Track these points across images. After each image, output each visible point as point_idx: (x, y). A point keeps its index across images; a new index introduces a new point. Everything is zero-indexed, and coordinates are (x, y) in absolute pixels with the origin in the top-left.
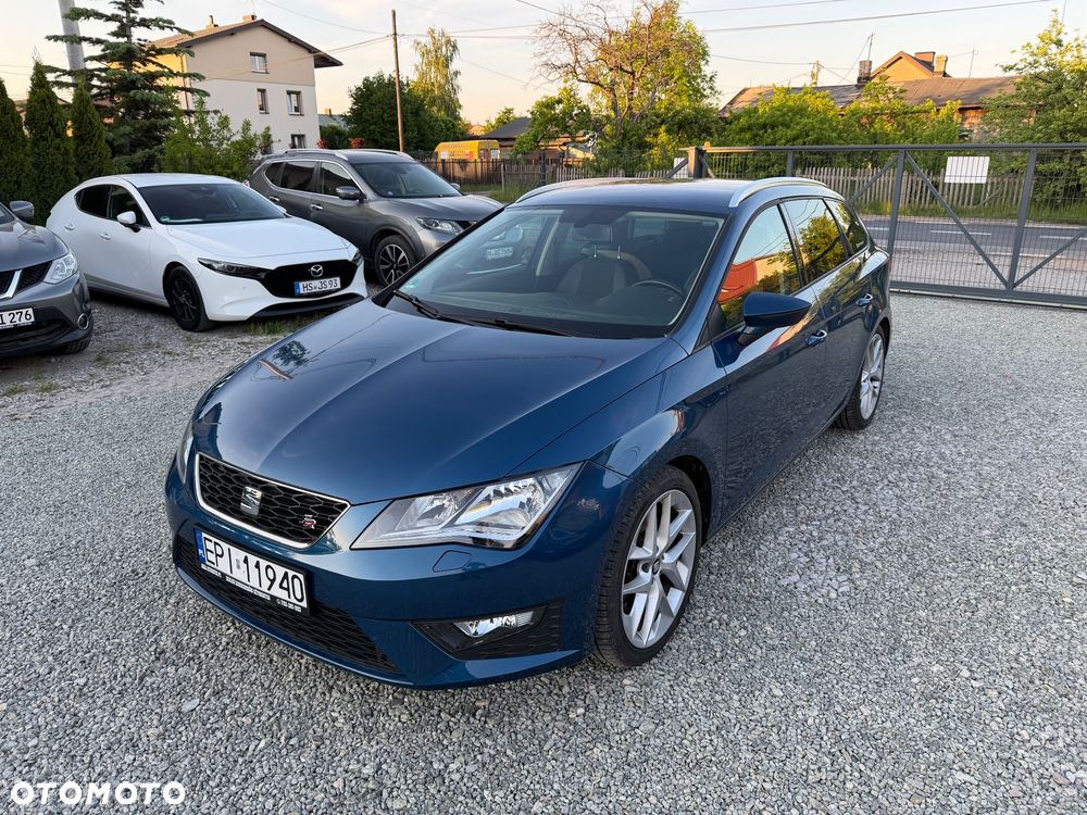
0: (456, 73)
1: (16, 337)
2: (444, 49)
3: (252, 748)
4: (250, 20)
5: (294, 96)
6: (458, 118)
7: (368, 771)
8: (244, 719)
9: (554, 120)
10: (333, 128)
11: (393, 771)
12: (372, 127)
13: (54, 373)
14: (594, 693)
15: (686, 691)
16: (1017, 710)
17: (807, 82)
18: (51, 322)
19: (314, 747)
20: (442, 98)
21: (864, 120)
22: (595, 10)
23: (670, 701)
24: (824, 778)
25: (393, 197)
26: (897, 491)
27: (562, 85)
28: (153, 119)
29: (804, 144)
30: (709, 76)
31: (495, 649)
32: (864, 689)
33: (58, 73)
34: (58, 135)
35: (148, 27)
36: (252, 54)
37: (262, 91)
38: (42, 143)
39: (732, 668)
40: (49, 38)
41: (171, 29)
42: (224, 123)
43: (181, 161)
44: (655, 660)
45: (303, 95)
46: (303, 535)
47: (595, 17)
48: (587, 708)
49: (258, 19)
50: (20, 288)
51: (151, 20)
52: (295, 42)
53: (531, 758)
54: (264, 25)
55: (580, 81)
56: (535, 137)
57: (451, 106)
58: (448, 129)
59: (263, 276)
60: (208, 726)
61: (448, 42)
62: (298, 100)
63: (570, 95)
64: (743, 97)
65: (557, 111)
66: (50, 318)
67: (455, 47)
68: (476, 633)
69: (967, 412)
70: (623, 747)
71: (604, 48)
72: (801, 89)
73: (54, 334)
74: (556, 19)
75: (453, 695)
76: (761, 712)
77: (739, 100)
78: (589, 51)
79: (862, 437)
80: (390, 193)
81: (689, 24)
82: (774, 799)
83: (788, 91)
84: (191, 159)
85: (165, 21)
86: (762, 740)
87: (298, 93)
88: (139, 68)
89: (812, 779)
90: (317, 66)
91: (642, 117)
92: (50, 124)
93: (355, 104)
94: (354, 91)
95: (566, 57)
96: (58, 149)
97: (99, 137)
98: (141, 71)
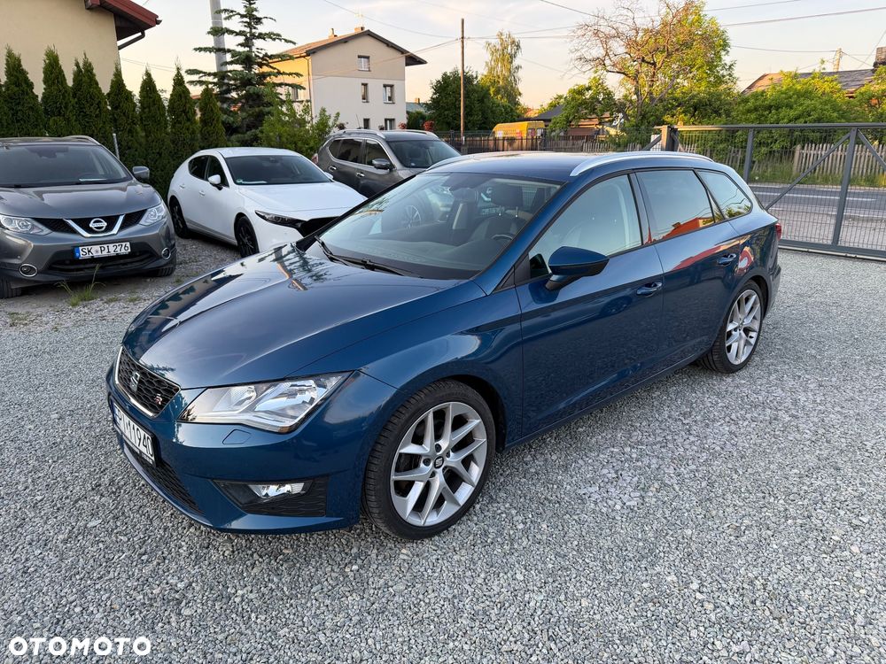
0: (518, 68)
1: (118, 262)
2: (509, 48)
3: (116, 557)
4: (360, 31)
5: (388, 89)
6: (517, 104)
7: (181, 585)
8: (122, 538)
9: (584, 103)
10: (418, 113)
11: (198, 588)
12: (446, 113)
13: (144, 289)
14: (374, 556)
15: (446, 565)
16: (724, 625)
17: (817, 68)
18: (143, 253)
19: (155, 563)
20: (505, 88)
21: (874, 101)
22: (625, 12)
23: (429, 571)
24: (515, 649)
25: (413, 167)
26: (733, 428)
27: (593, 75)
28: (262, 107)
29: (806, 122)
30: (729, 64)
31: (273, 508)
32: (595, 586)
33: (201, 75)
34: (188, 120)
35: (264, 39)
36: (359, 57)
37: (365, 85)
38: (177, 125)
39: (495, 552)
40: (196, 49)
41: (280, 40)
42: (307, 110)
43: (274, 139)
44: (437, 538)
45: (395, 88)
46: (154, 407)
47: (625, 18)
48: (361, 567)
49: (365, 29)
50: (122, 228)
51: (266, 34)
52: (392, 47)
53: (299, 596)
54: (370, 34)
55: (608, 71)
56: (567, 117)
57: (512, 94)
58: (507, 113)
59: (299, 225)
60: (97, 539)
61: (513, 42)
62: (392, 92)
63: (599, 83)
64: (761, 83)
65: (588, 97)
66: (141, 250)
67: (518, 47)
68: (267, 495)
69: (845, 365)
70: (372, 599)
71: (631, 44)
72: (810, 74)
73: (146, 261)
74: (591, 20)
75: (270, 543)
76: (497, 589)
77: (758, 84)
78: (618, 47)
79: (729, 380)
80: (413, 164)
81: (712, 21)
82: (465, 658)
83: (796, 76)
84: (280, 137)
85: (274, 35)
86: (485, 612)
87: (392, 86)
88: (256, 70)
89: (505, 648)
90: (407, 64)
91: (661, 100)
92: (184, 111)
93: (435, 94)
94: (435, 84)
95: (598, 52)
96: (188, 129)
97: (217, 121)
98: (257, 72)
